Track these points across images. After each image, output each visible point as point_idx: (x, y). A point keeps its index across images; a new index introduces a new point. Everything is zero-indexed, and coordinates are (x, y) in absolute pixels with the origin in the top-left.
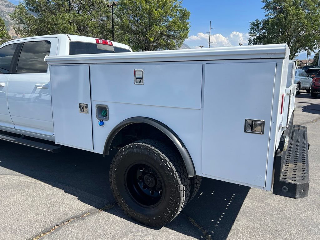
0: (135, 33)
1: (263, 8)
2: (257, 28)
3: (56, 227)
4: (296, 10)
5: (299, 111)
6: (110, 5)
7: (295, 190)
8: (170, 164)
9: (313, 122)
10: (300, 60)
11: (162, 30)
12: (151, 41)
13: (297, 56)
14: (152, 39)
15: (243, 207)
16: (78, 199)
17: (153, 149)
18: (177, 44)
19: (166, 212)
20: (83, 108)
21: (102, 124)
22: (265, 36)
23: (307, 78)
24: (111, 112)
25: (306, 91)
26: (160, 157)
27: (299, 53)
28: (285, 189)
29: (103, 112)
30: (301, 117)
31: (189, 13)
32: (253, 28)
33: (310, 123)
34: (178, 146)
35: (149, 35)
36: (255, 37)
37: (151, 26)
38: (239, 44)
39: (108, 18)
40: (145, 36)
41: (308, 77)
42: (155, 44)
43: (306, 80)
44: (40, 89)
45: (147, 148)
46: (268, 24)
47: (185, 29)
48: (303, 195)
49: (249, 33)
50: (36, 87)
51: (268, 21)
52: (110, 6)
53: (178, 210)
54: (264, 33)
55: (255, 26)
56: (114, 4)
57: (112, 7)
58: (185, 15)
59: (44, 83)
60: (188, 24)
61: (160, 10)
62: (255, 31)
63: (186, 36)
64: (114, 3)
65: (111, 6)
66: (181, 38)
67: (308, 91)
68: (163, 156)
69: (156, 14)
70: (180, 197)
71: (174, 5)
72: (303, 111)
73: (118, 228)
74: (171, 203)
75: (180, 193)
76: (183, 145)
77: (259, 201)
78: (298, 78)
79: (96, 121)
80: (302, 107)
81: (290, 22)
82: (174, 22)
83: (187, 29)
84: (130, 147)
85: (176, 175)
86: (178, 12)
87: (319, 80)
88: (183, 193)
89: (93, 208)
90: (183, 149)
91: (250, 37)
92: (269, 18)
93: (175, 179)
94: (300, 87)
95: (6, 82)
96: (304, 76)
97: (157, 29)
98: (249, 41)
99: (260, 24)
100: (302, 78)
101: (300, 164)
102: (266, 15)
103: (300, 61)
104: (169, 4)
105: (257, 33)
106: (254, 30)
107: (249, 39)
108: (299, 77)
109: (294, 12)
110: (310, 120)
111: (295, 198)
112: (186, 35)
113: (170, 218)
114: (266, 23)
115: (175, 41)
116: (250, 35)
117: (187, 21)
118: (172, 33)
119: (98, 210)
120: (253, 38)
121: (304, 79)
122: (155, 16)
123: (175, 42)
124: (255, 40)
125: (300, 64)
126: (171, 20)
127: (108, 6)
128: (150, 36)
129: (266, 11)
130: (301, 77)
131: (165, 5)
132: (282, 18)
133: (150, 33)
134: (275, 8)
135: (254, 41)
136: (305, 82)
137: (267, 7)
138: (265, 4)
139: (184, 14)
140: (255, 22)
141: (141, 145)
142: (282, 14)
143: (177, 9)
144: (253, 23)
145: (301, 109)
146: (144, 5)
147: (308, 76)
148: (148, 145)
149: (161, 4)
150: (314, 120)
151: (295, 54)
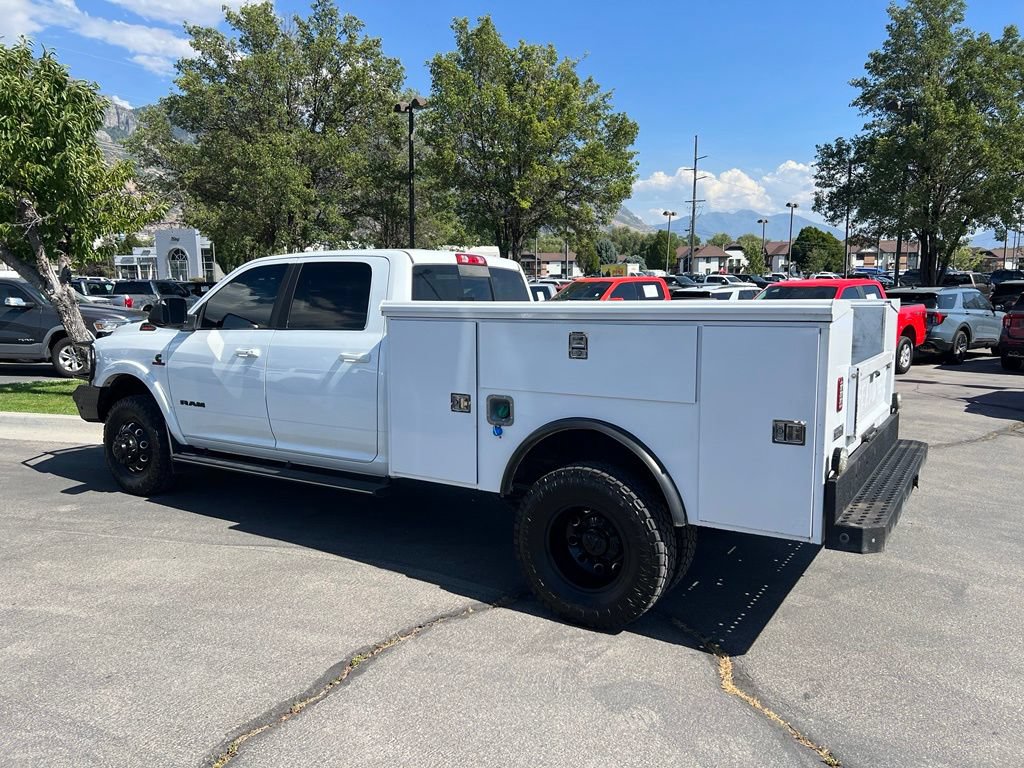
0: (480, 186)
1: (855, 104)
2: (838, 163)
3: (419, 629)
4: (957, 112)
5: (955, 409)
6: (404, 105)
7: (861, 539)
8: (639, 504)
9: (985, 438)
10: (988, 249)
11: (557, 176)
12: (522, 209)
13: (965, 243)
14: (525, 205)
15: (784, 605)
16: (441, 588)
17: (605, 478)
18: (600, 215)
19: (633, 595)
20: (459, 403)
21: (498, 432)
22: (865, 185)
23: (990, 312)
24: (519, 410)
25: (989, 351)
26: (620, 492)
27: (969, 236)
28: (844, 538)
29: (501, 410)
30: (957, 426)
31: (634, 126)
32: (827, 163)
33: (976, 441)
34: (654, 470)
35: (518, 192)
36: (834, 189)
37: (524, 164)
38: (788, 205)
39: (396, 142)
40: (507, 194)
41: (993, 311)
42: (534, 216)
43: (986, 319)
44: (351, 365)
45: (593, 476)
46: (871, 152)
47: (625, 172)
48: (876, 548)
49: (816, 177)
50: (342, 359)
51: (873, 141)
52: (403, 110)
53: (655, 590)
54: (862, 176)
55: (833, 156)
56: (415, 104)
57: (411, 110)
58: (622, 132)
59: (359, 351)
60: (631, 156)
61: (550, 118)
62: (832, 172)
63: (626, 193)
64: (415, 100)
65: (406, 108)
66: (610, 198)
67: (996, 350)
68: (626, 490)
69: (540, 130)
70: (659, 565)
71: (591, 100)
72: (966, 411)
73: (538, 631)
74: (642, 578)
75: (658, 558)
76: (664, 470)
77: (817, 597)
78: (963, 314)
79: (487, 428)
80: (968, 400)
81: (940, 147)
82: (592, 153)
83: (630, 170)
84: (559, 475)
85: (651, 523)
86: (601, 122)
87: (1021, 320)
88: (664, 559)
89: (476, 601)
90: (664, 476)
91: (818, 189)
92: (875, 132)
93: (649, 531)
94: (969, 340)
95: (263, 348)
96: (979, 308)
97: (541, 174)
98: (817, 200)
99: (848, 149)
100: (974, 315)
101: (879, 504)
102: (866, 127)
103: (989, 253)
104: (578, 103)
105: (838, 176)
106: (830, 169)
107: (816, 193)
108: (965, 311)
109: (953, 117)
110: (979, 433)
111: (861, 553)
112: (625, 188)
113: (639, 606)
114: (865, 148)
115: (591, 206)
116: (818, 185)
117: (629, 149)
118: (586, 184)
119: (487, 606)
120: (827, 191)
121: (981, 315)
122: (537, 137)
123: (593, 208)
124: (832, 196)
125: (989, 261)
126: (581, 145)
127: (398, 109)
128: (520, 195)
129: (864, 111)
130: (969, 311)
131: (564, 106)
132: (917, 135)
133: (520, 186)
134: (890, 106)
135: (830, 202)
136: (984, 324)
137: (867, 99)
138: (859, 91)
139: (620, 130)
140: (834, 145)
141: (582, 471)
142: (915, 123)
143: (599, 115)
144: (827, 147)
145: (964, 405)
146: (506, 104)
147: (994, 305)
148: (595, 470)
149: (554, 104)
150: (989, 434)
151: (957, 239)
